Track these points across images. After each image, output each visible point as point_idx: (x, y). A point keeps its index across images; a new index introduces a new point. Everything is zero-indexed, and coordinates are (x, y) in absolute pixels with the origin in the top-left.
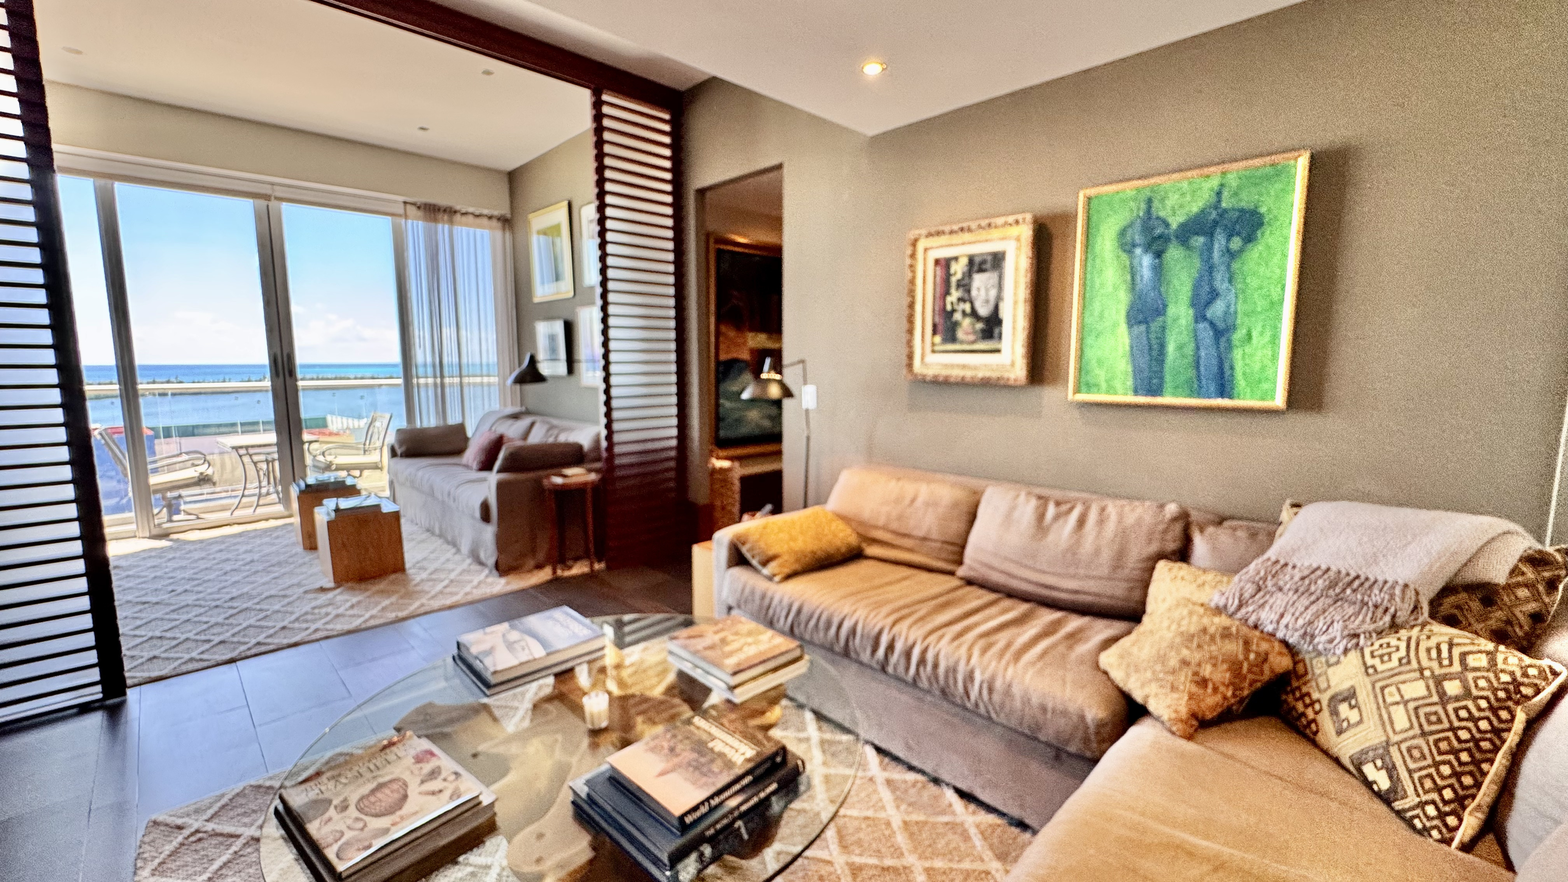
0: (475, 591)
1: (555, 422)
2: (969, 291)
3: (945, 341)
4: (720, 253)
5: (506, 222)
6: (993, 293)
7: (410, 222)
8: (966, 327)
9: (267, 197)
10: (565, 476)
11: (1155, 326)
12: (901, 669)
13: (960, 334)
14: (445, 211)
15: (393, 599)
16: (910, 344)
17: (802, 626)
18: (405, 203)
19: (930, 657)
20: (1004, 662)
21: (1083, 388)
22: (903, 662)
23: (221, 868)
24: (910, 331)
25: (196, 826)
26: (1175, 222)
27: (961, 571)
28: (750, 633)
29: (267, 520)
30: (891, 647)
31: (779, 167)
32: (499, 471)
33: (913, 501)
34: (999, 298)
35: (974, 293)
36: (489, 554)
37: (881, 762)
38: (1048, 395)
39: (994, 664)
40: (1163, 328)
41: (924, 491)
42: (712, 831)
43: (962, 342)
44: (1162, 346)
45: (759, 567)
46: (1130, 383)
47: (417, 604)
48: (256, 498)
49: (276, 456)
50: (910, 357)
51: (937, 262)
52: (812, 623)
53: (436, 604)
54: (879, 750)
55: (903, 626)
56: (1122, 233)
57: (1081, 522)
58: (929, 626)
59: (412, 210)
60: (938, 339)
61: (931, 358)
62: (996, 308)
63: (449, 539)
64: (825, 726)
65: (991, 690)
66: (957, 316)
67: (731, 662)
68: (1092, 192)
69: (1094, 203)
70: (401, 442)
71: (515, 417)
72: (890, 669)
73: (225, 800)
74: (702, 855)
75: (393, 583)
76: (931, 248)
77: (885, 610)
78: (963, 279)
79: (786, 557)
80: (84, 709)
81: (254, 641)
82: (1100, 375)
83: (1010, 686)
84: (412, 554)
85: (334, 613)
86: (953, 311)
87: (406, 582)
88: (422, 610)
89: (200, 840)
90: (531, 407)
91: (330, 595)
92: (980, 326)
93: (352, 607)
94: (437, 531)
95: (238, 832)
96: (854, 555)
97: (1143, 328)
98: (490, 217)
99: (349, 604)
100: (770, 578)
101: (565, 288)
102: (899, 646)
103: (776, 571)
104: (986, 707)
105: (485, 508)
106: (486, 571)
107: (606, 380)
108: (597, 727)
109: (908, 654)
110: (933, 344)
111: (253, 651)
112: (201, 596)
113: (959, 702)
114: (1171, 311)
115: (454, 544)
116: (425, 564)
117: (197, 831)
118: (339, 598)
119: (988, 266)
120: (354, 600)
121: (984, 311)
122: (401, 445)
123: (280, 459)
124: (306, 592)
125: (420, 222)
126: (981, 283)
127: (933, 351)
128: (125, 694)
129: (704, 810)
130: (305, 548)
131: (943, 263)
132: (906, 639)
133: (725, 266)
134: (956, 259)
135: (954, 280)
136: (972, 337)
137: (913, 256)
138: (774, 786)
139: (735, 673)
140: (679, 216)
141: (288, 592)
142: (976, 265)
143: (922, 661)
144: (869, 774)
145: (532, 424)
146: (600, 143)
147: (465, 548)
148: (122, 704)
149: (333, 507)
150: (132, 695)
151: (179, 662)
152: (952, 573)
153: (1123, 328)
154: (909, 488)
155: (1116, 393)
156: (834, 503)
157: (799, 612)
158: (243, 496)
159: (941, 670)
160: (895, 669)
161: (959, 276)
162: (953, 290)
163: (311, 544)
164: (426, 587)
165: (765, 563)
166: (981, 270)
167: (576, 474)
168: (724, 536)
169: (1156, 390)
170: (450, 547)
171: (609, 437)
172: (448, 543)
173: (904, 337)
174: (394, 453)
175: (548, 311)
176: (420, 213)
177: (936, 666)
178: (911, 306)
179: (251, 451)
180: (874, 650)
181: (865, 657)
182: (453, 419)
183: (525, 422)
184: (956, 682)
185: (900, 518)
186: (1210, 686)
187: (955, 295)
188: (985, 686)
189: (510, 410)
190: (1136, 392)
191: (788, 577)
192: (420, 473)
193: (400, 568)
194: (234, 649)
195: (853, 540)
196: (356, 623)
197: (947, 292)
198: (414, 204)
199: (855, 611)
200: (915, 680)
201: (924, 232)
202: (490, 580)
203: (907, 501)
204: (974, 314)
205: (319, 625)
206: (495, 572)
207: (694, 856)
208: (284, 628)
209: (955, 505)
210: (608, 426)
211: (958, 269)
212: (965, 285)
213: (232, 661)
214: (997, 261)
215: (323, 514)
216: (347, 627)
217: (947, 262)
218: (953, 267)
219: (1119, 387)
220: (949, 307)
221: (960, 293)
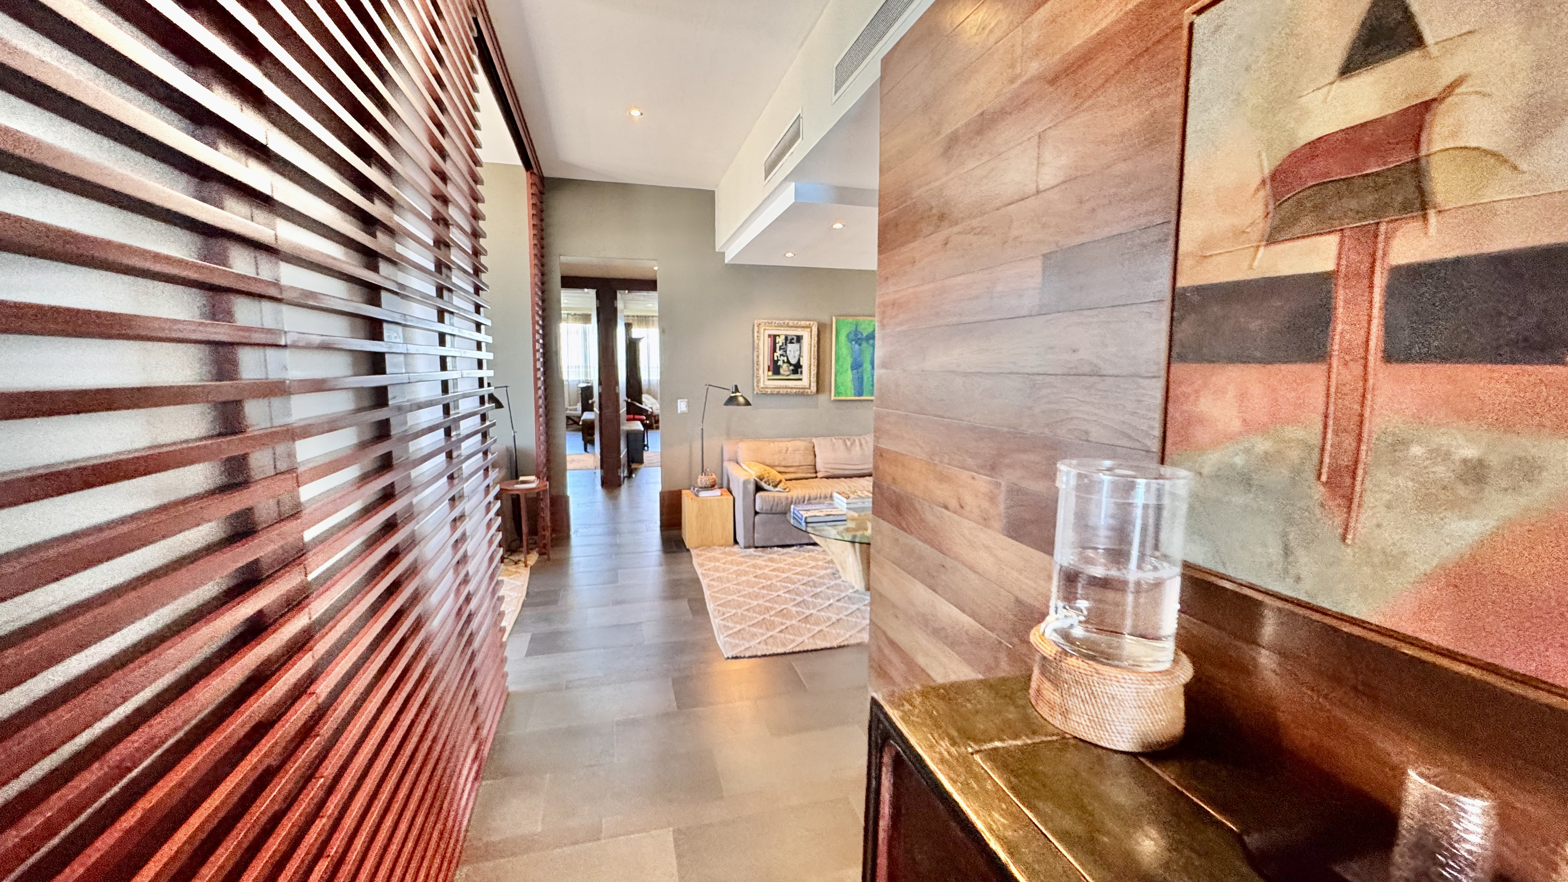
2: (786, 352)
6: (797, 353)
8: (785, 369)
11: (860, 370)
13: (782, 371)
16: (757, 376)
21: (837, 394)
24: (758, 369)
26: (865, 335)
27: (819, 475)
33: (787, 450)
34: (800, 356)
35: (788, 352)
38: (822, 398)
40: (862, 372)
41: (792, 446)
44: (862, 378)
45: (772, 489)
46: (853, 392)
50: (759, 382)
51: (769, 336)
56: (848, 336)
57: (861, 444)
60: (770, 373)
61: (769, 383)
62: (799, 360)
66: (780, 363)
68: (838, 318)
69: (839, 322)
76: (767, 329)
82: (842, 389)
86: (778, 360)
92: (791, 368)
97: (855, 371)
114: (865, 366)
119: (795, 341)
121: (793, 361)
126: (792, 348)
131: (772, 337)
136: (788, 373)
137: (758, 332)
142: (788, 340)
152: (816, 477)
153: (849, 371)
154: (782, 445)
161: (780, 344)
166: (791, 343)
169: (861, 394)
173: (755, 372)
178: (759, 357)
185: (784, 459)
187: (778, 353)
190: (855, 395)
197: (774, 351)
201: (764, 321)
204: (788, 362)
209: (806, 449)
211: (780, 341)
212: (784, 348)
214: (799, 339)
217: (775, 336)
218: (778, 339)
219: (849, 392)
220: (776, 358)
221: (781, 352)
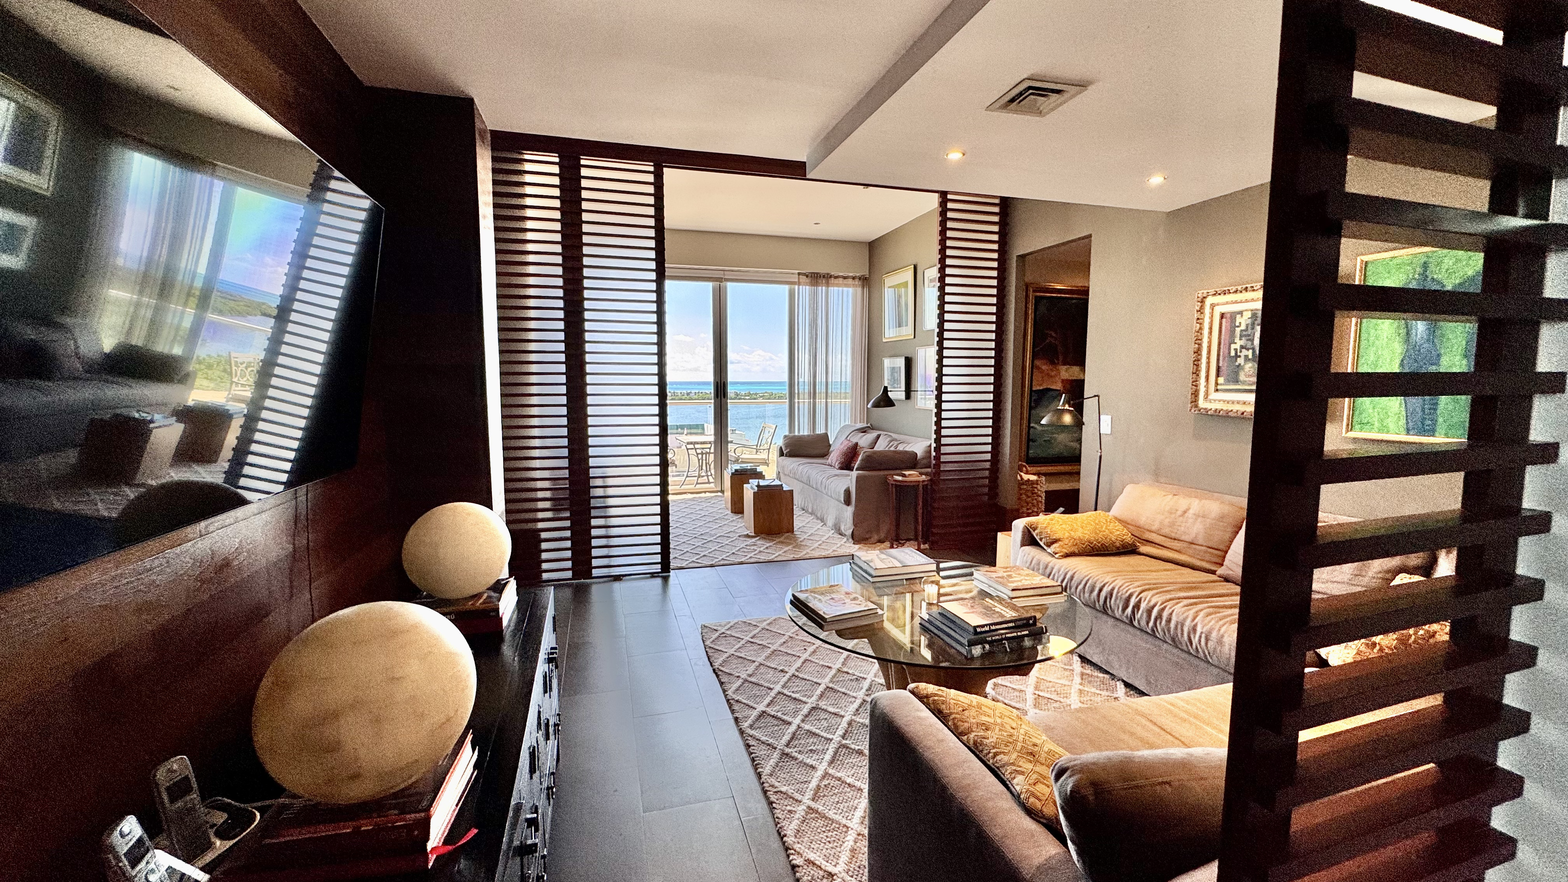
0: (838, 550)
1: (894, 436)
2: (1251, 340)
3: (1228, 381)
4: (1038, 300)
5: (865, 281)
7: (801, 287)
8: (1249, 371)
9: (720, 280)
10: (904, 476)
12: (1143, 623)
13: (1242, 377)
14: (824, 277)
15: (790, 547)
16: (1195, 384)
17: (1073, 589)
18: (799, 274)
19: (1165, 615)
20: (1221, 623)
21: (1357, 427)
22: (1145, 615)
23: (740, 648)
24: (1196, 373)
25: (723, 631)
26: (1450, 284)
27: (1221, 571)
28: (1028, 575)
29: (705, 492)
30: (1137, 606)
31: (1090, 236)
32: (857, 470)
33: (1185, 512)
36: (848, 527)
37: (1126, 693)
39: (1213, 622)
41: (1195, 505)
42: (990, 639)
43: (1244, 383)
45: (1045, 547)
46: (1403, 421)
47: (804, 552)
48: (696, 478)
49: (712, 450)
50: (1196, 394)
51: (1222, 316)
52: (1080, 587)
53: (816, 554)
54: (1127, 685)
55: (1149, 594)
58: (1169, 596)
59: (803, 279)
60: (1221, 380)
61: (1213, 395)
63: (819, 515)
64: (1087, 666)
65: (1207, 640)
66: (1240, 361)
67: (1013, 585)
68: (1366, 258)
69: (1370, 267)
70: (787, 445)
71: (863, 431)
72: (1136, 623)
73: (731, 624)
74: (984, 647)
75: (787, 538)
76: (1218, 305)
77: (1137, 584)
78: (1246, 330)
79: (1067, 541)
80: (653, 575)
81: (721, 558)
82: (1373, 415)
83: (1222, 636)
84: (800, 521)
85: (758, 549)
86: (1237, 356)
87: (795, 539)
88: (807, 556)
89: (726, 636)
90: (875, 424)
91: (754, 540)
93: (767, 548)
94: (810, 510)
95: (742, 637)
96: (1128, 550)
98: (854, 278)
99: (765, 546)
100: (1052, 555)
101: (907, 331)
102: (1143, 606)
103: (1058, 550)
104: (1204, 653)
105: (848, 492)
106: (845, 539)
107: (939, 406)
108: (931, 602)
109: (1149, 612)
110: (1217, 384)
111: (722, 563)
112: (685, 531)
113: (1185, 648)
114: (1445, 360)
115: (822, 520)
116: (805, 529)
117: (723, 633)
118: (758, 542)
120: (768, 545)
122: (786, 447)
123: (715, 453)
124: (739, 536)
125: (807, 287)
127: (1217, 390)
128: (669, 572)
129: (987, 629)
130: (732, 512)
131: (1229, 315)
132: (1149, 601)
133: (1042, 309)
134: (1241, 313)
135: (1238, 330)
136: (1252, 379)
137: (1201, 311)
138: (1027, 632)
139: (1013, 590)
140: (1002, 279)
141: (730, 535)
143: (1159, 616)
144: (1115, 695)
145: (878, 437)
146: (944, 220)
147: (830, 522)
148: (669, 576)
149: (756, 484)
150: (672, 573)
151: (688, 562)
152: (1213, 572)
154: (1182, 502)
155: (1388, 432)
156: (1115, 511)
157: (1072, 578)
158: (687, 476)
159: (1172, 625)
160: (1139, 621)
161: (1243, 327)
162: (1237, 340)
163: (737, 508)
164: (808, 543)
165: (1049, 545)
167: (913, 476)
168: (1019, 524)
169: (1429, 430)
170: (819, 521)
171: (937, 449)
172: (818, 519)
173: (1190, 378)
174: (782, 454)
175: (893, 349)
176: (808, 280)
177: (1169, 621)
178: (1198, 352)
179: (697, 446)
180: (1124, 610)
181: (1118, 613)
182: (820, 430)
183: (872, 435)
184: (1182, 634)
185: (1172, 524)
186: (1378, 647)
187: (1239, 343)
188: (1203, 635)
189: (860, 425)
190: (1408, 431)
191: (1067, 556)
192: (801, 467)
193: (791, 530)
194: (713, 560)
195: (1128, 538)
196: (771, 557)
197: (1232, 341)
198: (804, 274)
199: (1114, 581)
200: (1153, 630)
201: (1212, 291)
202: (848, 545)
203: (1179, 513)
205: (752, 555)
206: (851, 540)
207: (980, 646)
208: (733, 553)
209: (1222, 518)
210: (938, 440)
211: (1242, 322)
212: (1248, 335)
213: (712, 566)
215: (749, 490)
216: (767, 559)
217: (1233, 316)
218: (1239, 319)
219: (1392, 426)
220: (1233, 353)
221: (1242, 342)
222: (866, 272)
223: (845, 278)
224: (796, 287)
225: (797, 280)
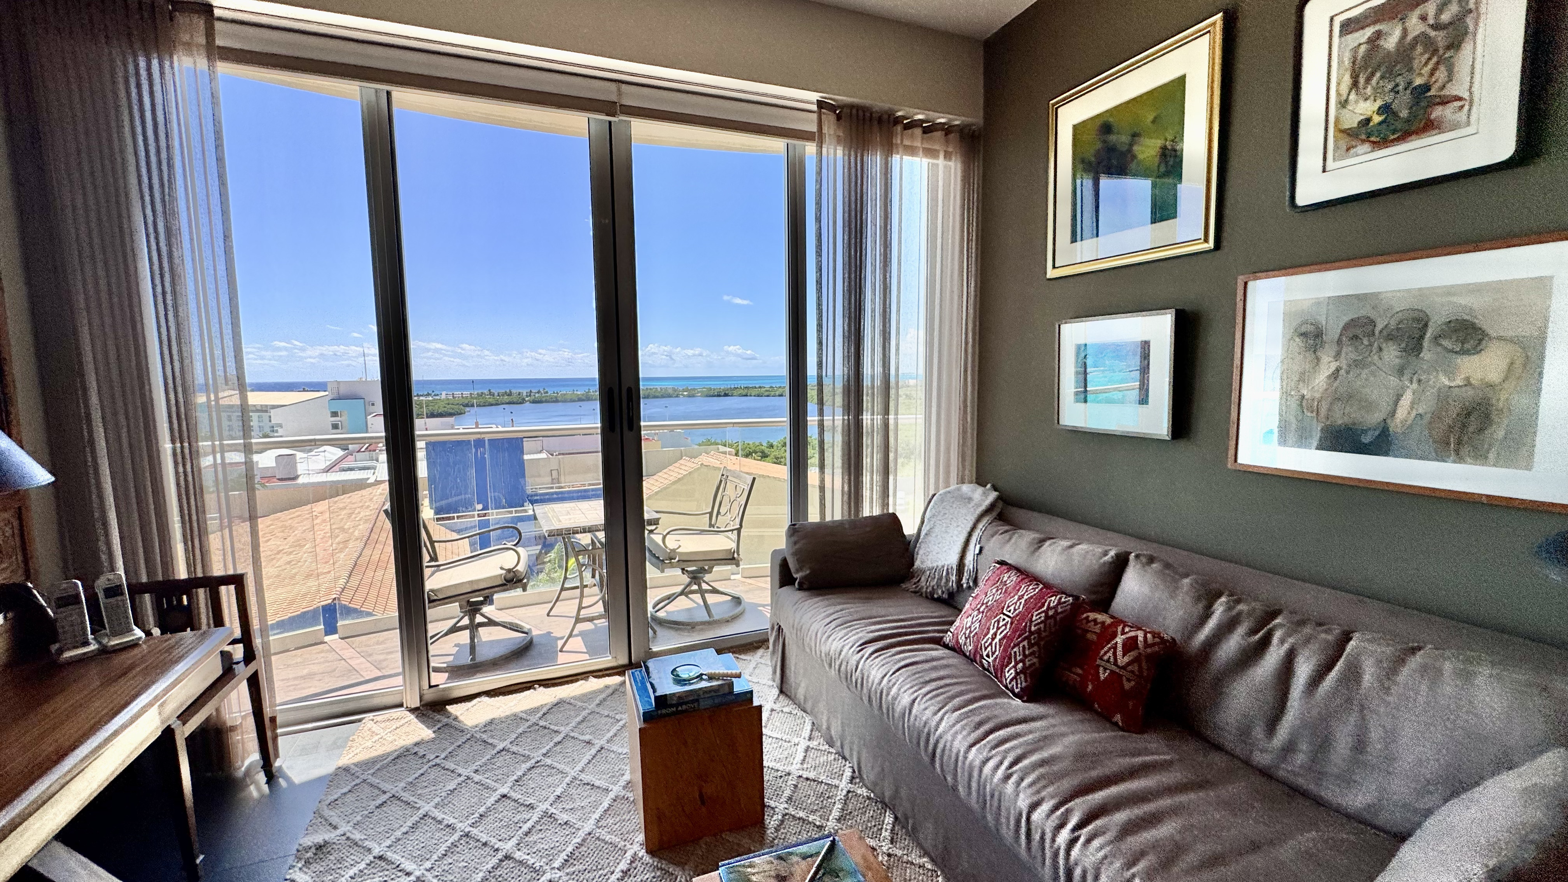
9: (609, 108)
14: (880, 121)
18: (821, 107)
59: (829, 118)
70: (803, 557)
98: (947, 130)
122: (801, 563)
174: (785, 578)
176: (842, 129)
198: (832, 108)
222: (974, 118)
223: (929, 129)
224: (810, 149)
225: (814, 128)
